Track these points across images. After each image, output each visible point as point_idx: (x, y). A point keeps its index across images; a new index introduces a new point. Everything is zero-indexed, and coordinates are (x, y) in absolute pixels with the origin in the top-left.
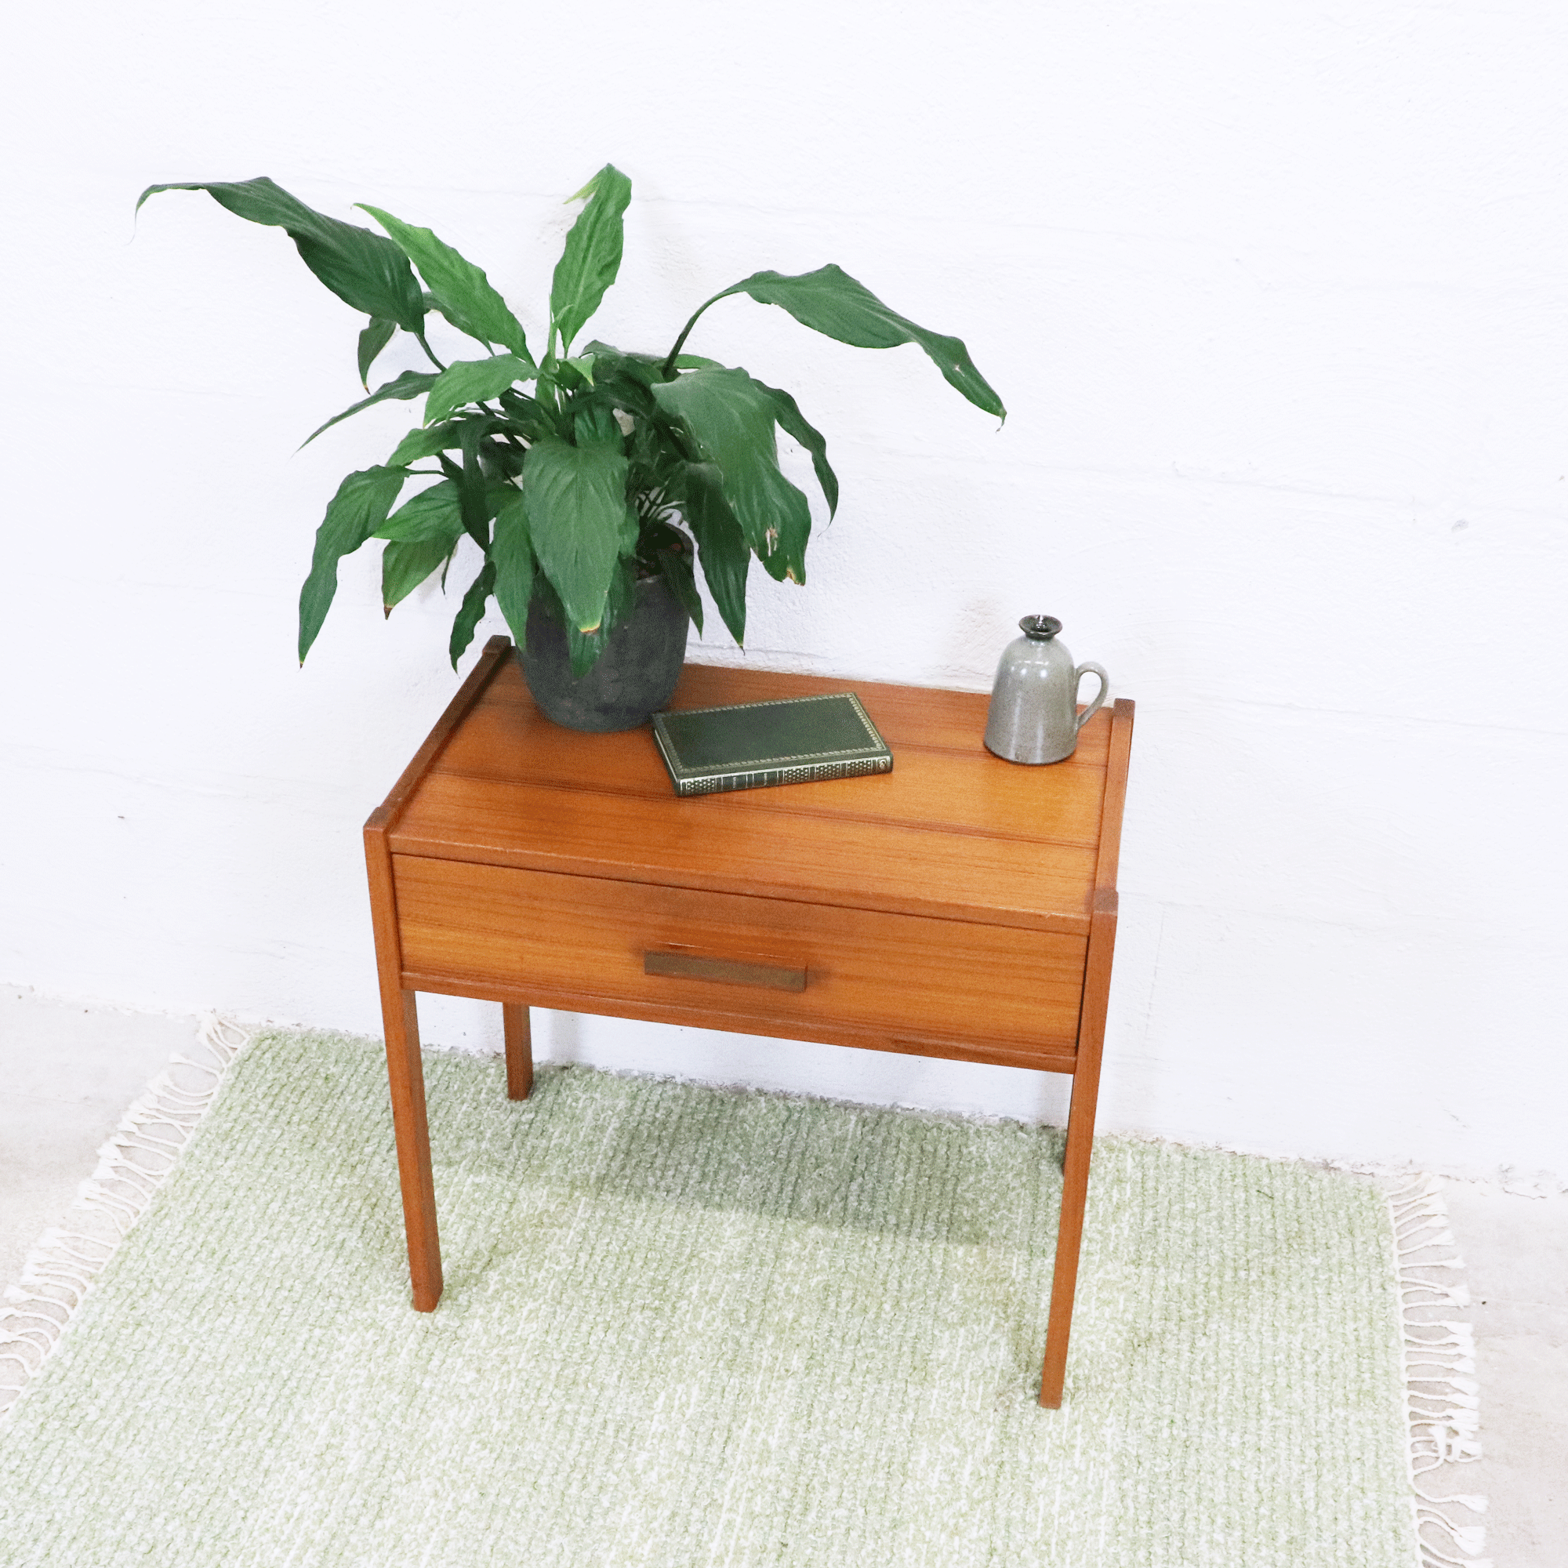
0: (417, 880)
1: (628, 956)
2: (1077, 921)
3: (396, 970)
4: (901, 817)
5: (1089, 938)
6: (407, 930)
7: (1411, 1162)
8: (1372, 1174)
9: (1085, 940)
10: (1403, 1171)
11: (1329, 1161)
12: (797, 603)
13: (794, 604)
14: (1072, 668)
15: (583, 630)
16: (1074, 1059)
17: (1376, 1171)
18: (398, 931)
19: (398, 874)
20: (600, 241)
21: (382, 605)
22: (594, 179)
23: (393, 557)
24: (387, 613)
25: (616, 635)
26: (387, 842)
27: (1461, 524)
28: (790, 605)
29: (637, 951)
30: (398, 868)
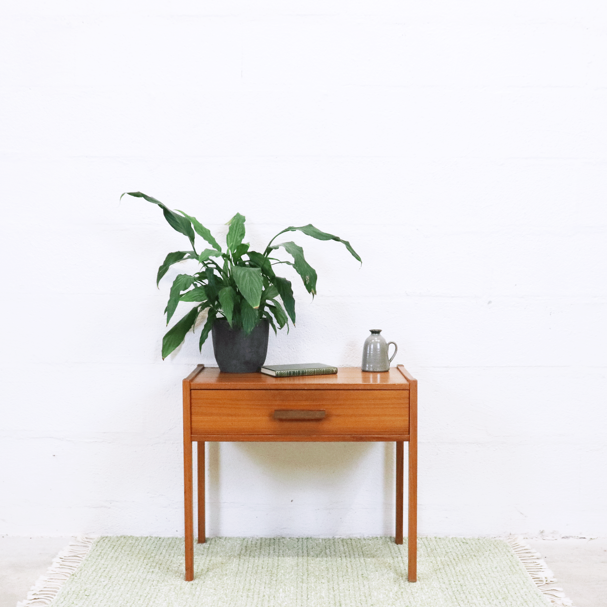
0: (199, 399)
1: (267, 418)
2: (405, 385)
3: (190, 435)
6: (194, 418)
7: (510, 534)
9: (408, 391)
10: (509, 538)
12: (295, 349)
13: (294, 349)
14: (386, 343)
15: (254, 308)
16: (408, 436)
18: (191, 418)
19: (192, 397)
20: (239, 229)
21: (162, 357)
22: (233, 218)
23: (166, 341)
24: (163, 359)
25: (252, 332)
26: (190, 385)
27: (490, 302)
28: (292, 349)
29: (270, 415)
30: (193, 395)
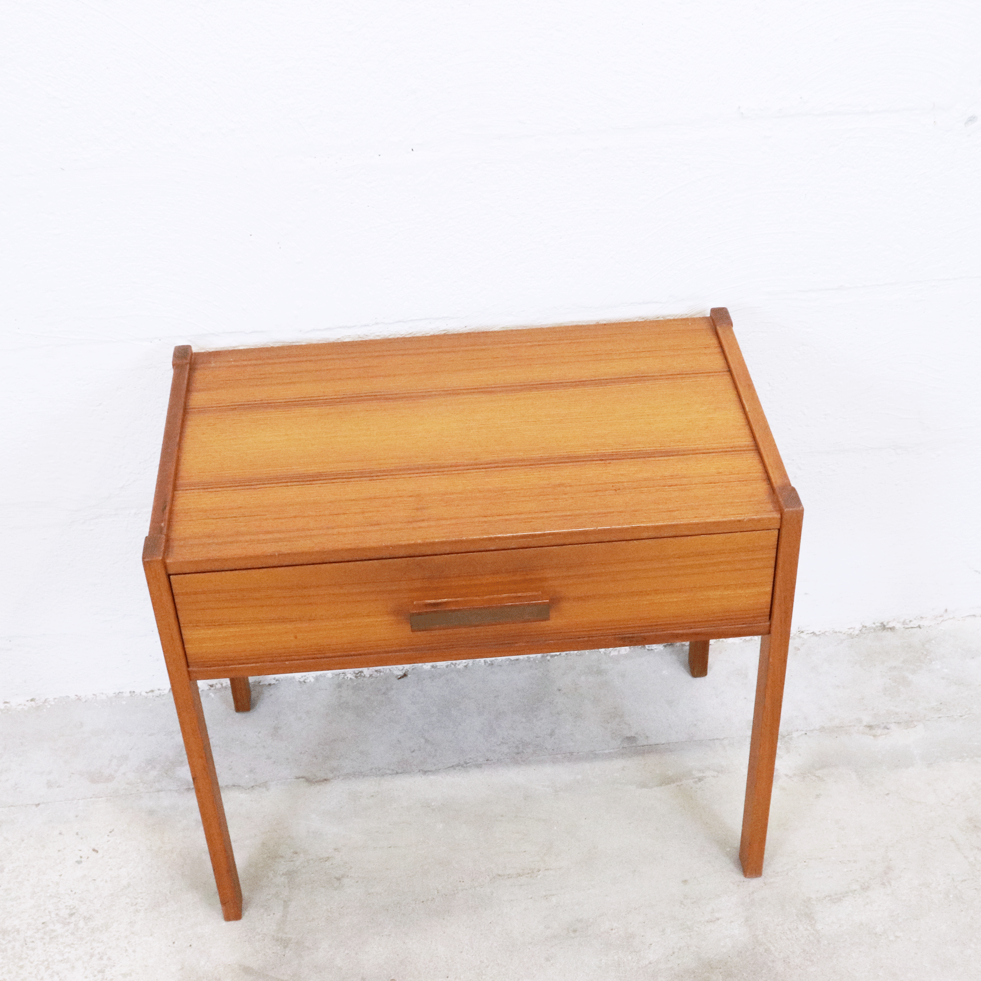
0: (197, 593)
2: (770, 519)
3: (183, 667)
4: (590, 451)
5: (779, 530)
6: (187, 633)
8: (919, 627)
9: (776, 532)
10: (941, 619)
11: (885, 623)
16: (768, 624)
17: (921, 623)
18: (181, 636)
19: (176, 591)
26: (165, 567)
27: (972, 119)
30: (176, 586)
